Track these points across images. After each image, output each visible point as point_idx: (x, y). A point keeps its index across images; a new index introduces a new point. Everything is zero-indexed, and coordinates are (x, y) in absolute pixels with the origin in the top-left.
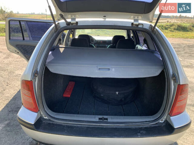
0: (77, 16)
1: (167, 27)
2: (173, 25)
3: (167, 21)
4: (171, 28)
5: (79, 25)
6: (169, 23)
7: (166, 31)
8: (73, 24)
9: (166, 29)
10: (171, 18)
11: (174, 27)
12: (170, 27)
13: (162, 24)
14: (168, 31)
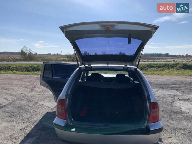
0: (91, 63)
1: (173, 65)
2: (178, 64)
3: (173, 60)
4: (176, 67)
5: (92, 68)
6: (176, 62)
7: (173, 69)
8: (89, 67)
9: (172, 67)
10: (178, 57)
11: (180, 66)
12: (175, 65)
13: (168, 63)
14: (174, 69)
